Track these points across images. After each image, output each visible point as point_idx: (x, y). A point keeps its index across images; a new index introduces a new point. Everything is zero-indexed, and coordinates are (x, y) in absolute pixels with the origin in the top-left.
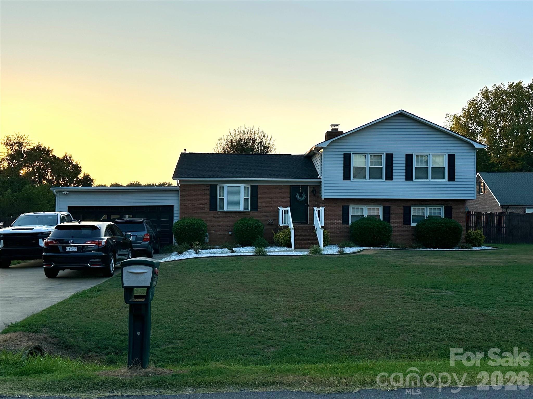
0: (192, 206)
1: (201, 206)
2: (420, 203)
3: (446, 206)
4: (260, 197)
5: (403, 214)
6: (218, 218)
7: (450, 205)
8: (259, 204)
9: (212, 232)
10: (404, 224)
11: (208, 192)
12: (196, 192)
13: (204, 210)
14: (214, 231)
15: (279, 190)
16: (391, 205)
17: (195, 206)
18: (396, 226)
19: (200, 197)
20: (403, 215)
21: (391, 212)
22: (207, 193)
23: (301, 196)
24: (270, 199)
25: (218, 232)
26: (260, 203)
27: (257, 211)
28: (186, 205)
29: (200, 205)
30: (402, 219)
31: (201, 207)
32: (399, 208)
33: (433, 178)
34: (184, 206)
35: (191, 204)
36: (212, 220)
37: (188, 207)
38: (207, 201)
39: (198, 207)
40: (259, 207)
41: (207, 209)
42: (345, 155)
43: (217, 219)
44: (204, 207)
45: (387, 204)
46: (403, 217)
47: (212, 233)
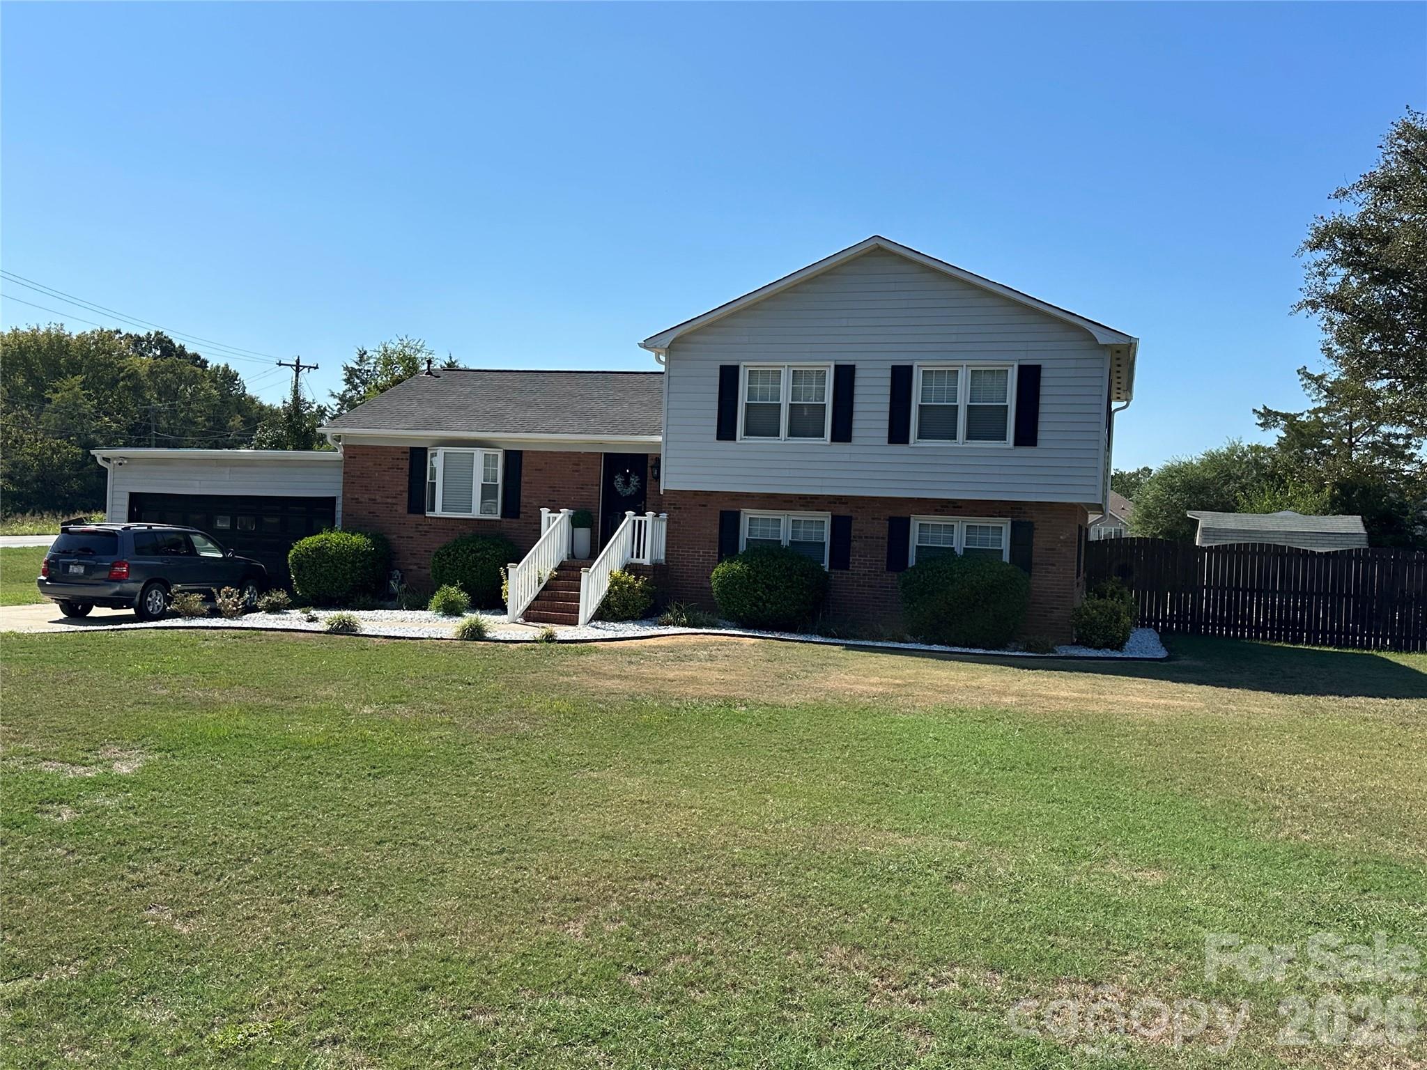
0: (370, 499)
1: (389, 500)
2: (936, 510)
3: (1015, 520)
4: (527, 483)
5: (887, 540)
6: (425, 531)
7: (1028, 520)
8: (523, 500)
9: (411, 567)
10: (888, 569)
11: (406, 465)
12: (380, 465)
13: (396, 511)
14: (416, 564)
15: (574, 464)
16: (853, 515)
17: (375, 500)
18: (864, 575)
19: (388, 478)
20: (886, 545)
21: (852, 535)
22: (402, 469)
23: (627, 483)
24: (551, 487)
25: (425, 568)
26: (525, 496)
27: (518, 517)
28: (356, 497)
29: (388, 497)
30: (882, 555)
31: (387, 503)
32: (876, 521)
33: (970, 436)
34: (353, 499)
35: (366, 496)
36: (412, 537)
37: (361, 502)
38: (402, 488)
39: (383, 503)
40: (522, 509)
41: (402, 509)
42: (723, 368)
43: (425, 535)
44: (394, 504)
45: (843, 511)
46: (886, 548)
47: (411, 570)
